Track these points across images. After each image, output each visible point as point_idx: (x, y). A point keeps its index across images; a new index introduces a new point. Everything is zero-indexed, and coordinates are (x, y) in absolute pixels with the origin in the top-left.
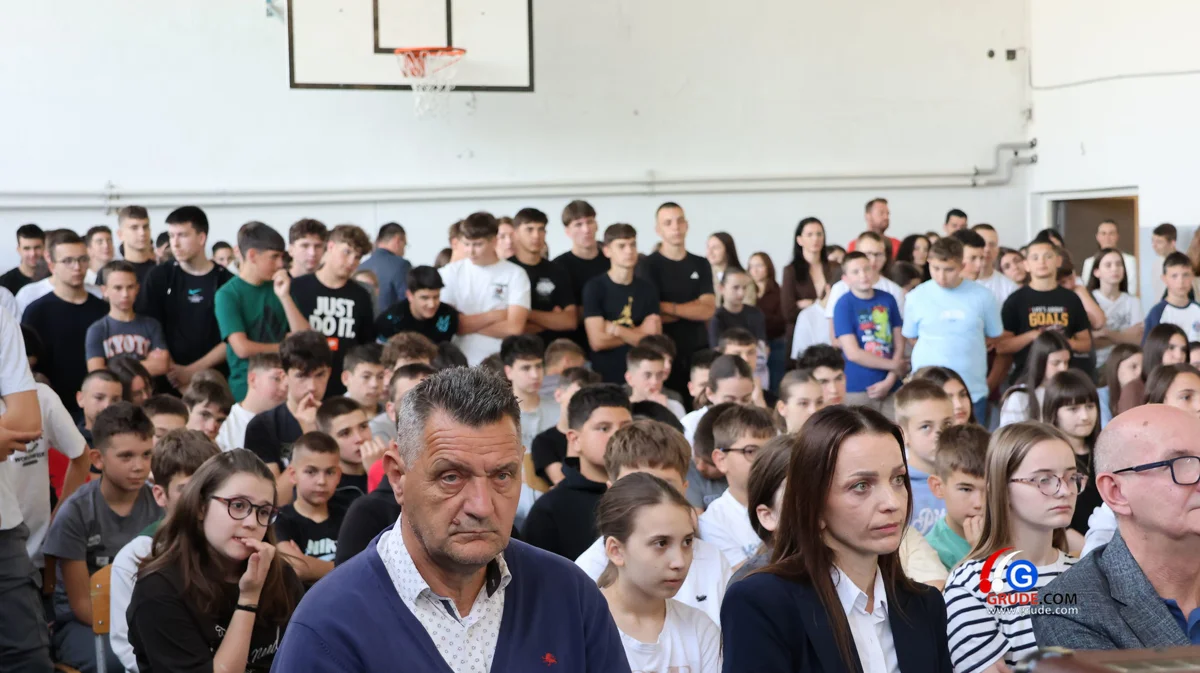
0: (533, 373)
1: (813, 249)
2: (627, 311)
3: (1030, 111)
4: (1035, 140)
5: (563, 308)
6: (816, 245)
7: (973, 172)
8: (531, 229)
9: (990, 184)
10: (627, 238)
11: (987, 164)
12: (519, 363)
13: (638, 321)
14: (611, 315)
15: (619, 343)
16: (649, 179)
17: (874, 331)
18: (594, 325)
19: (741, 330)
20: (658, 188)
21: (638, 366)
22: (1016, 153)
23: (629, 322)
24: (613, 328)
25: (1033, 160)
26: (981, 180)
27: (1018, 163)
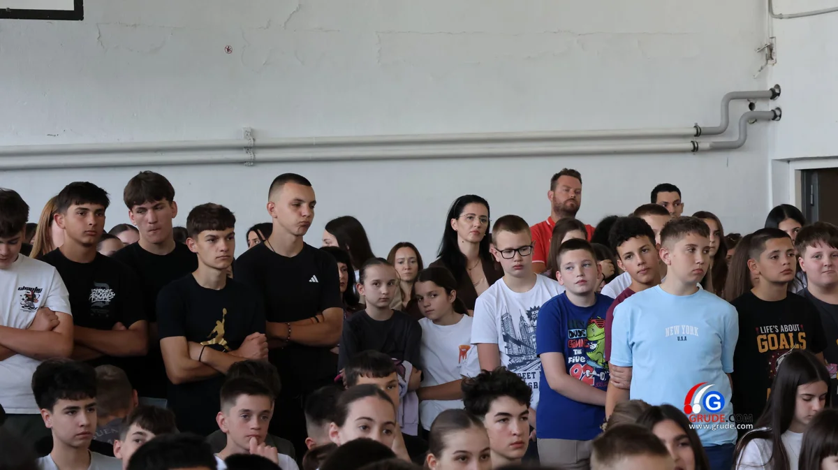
0: (82, 418)
1: (471, 237)
2: (220, 328)
3: (771, 48)
4: (777, 86)
5: (127, 325)
6: (477, 233)
7: (694, 131)
8: (84, 213)
9: (716, 149)
10: (219, 228)
11: (712, 120)
12: (62, 405)
13: (235, 342)
14: (196, 335)
15: (209, 372)
16: (246, 142)
17: (586, 350)
18: (172, 346)
19: (377, 354)
20: (261, 155)
21: (234, 403)
22: (751, 106)
23: (223, 342)
24: (199, 352)
25: (776, 116)
26: (704, 143)
27: (755, 120)
